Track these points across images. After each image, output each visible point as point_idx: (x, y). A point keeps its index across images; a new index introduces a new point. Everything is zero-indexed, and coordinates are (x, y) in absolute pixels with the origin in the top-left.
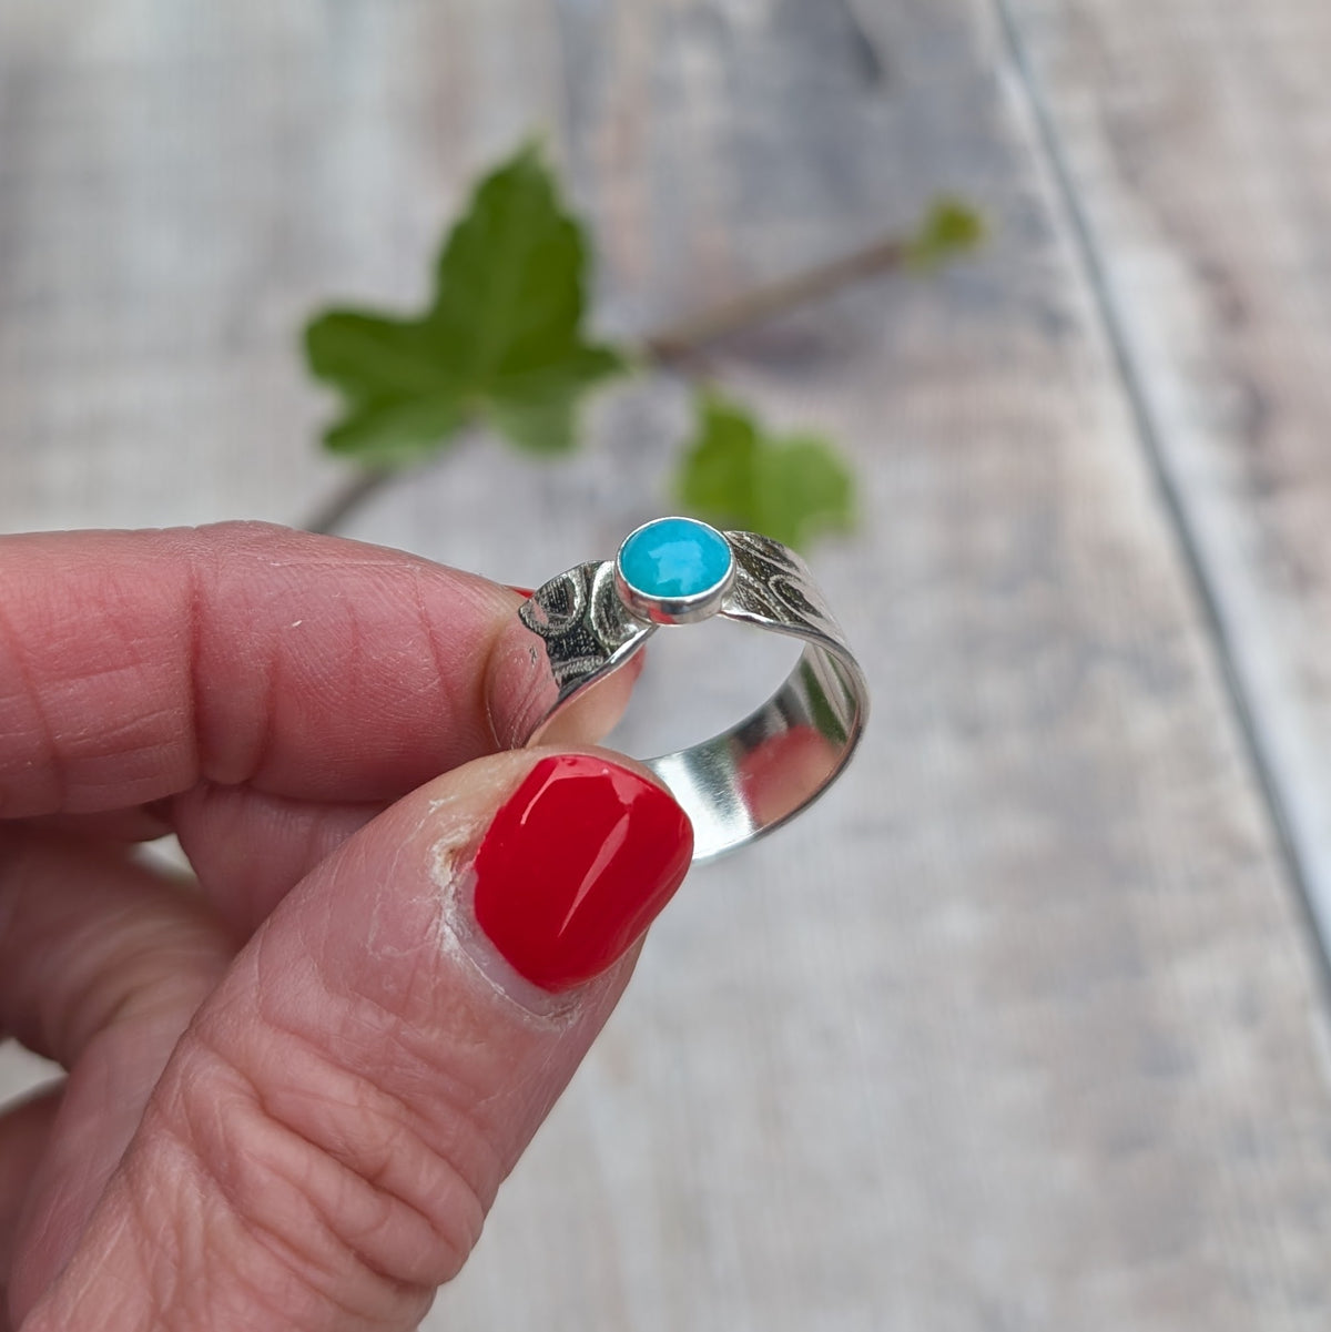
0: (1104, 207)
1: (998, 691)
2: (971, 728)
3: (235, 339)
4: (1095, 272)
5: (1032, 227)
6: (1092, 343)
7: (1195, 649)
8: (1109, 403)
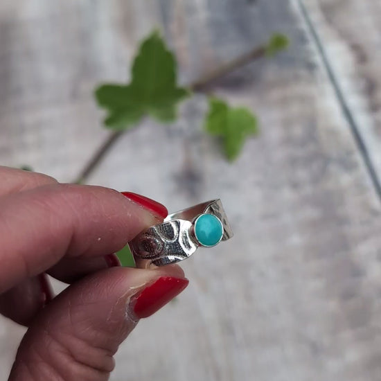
0: (323, 31)
1: (302, 174)
2: (295, 185)
3: (75, 95)
4: (321, 50)
5: (302, 39)
6: (322, 71)
7: (358, 157)
8: (328, 89)
